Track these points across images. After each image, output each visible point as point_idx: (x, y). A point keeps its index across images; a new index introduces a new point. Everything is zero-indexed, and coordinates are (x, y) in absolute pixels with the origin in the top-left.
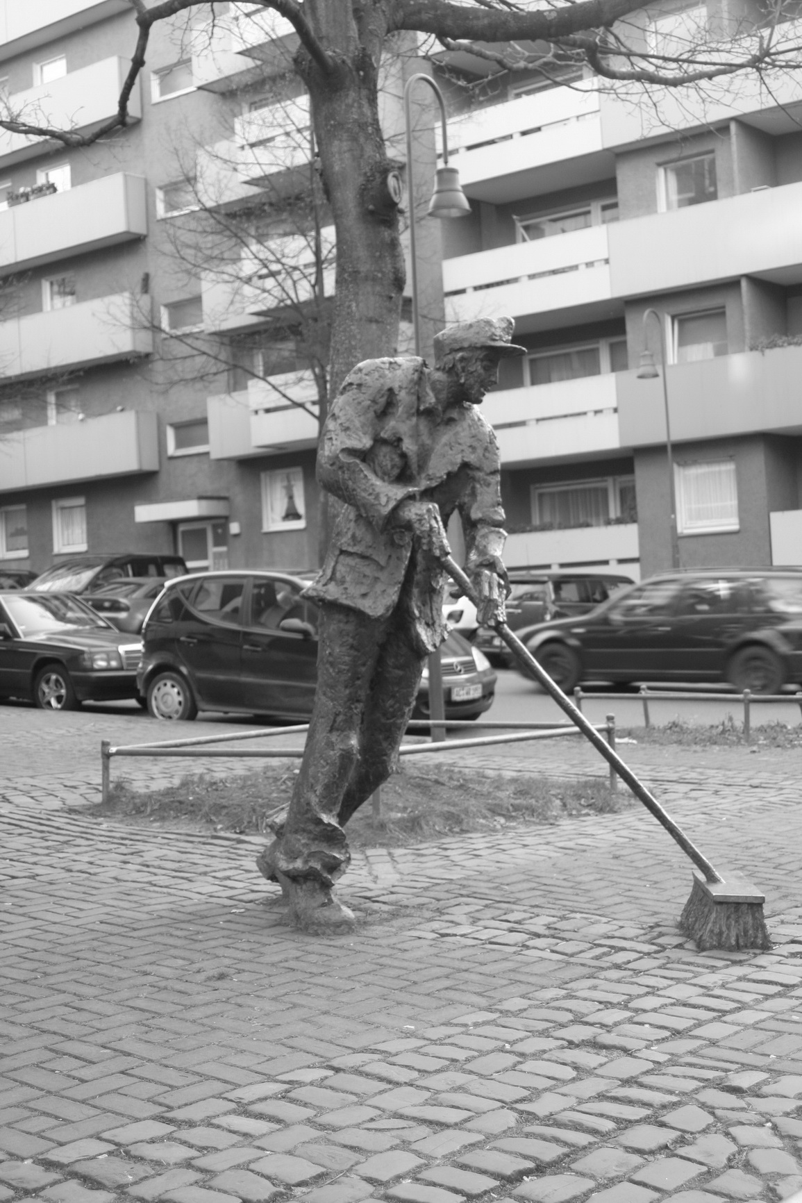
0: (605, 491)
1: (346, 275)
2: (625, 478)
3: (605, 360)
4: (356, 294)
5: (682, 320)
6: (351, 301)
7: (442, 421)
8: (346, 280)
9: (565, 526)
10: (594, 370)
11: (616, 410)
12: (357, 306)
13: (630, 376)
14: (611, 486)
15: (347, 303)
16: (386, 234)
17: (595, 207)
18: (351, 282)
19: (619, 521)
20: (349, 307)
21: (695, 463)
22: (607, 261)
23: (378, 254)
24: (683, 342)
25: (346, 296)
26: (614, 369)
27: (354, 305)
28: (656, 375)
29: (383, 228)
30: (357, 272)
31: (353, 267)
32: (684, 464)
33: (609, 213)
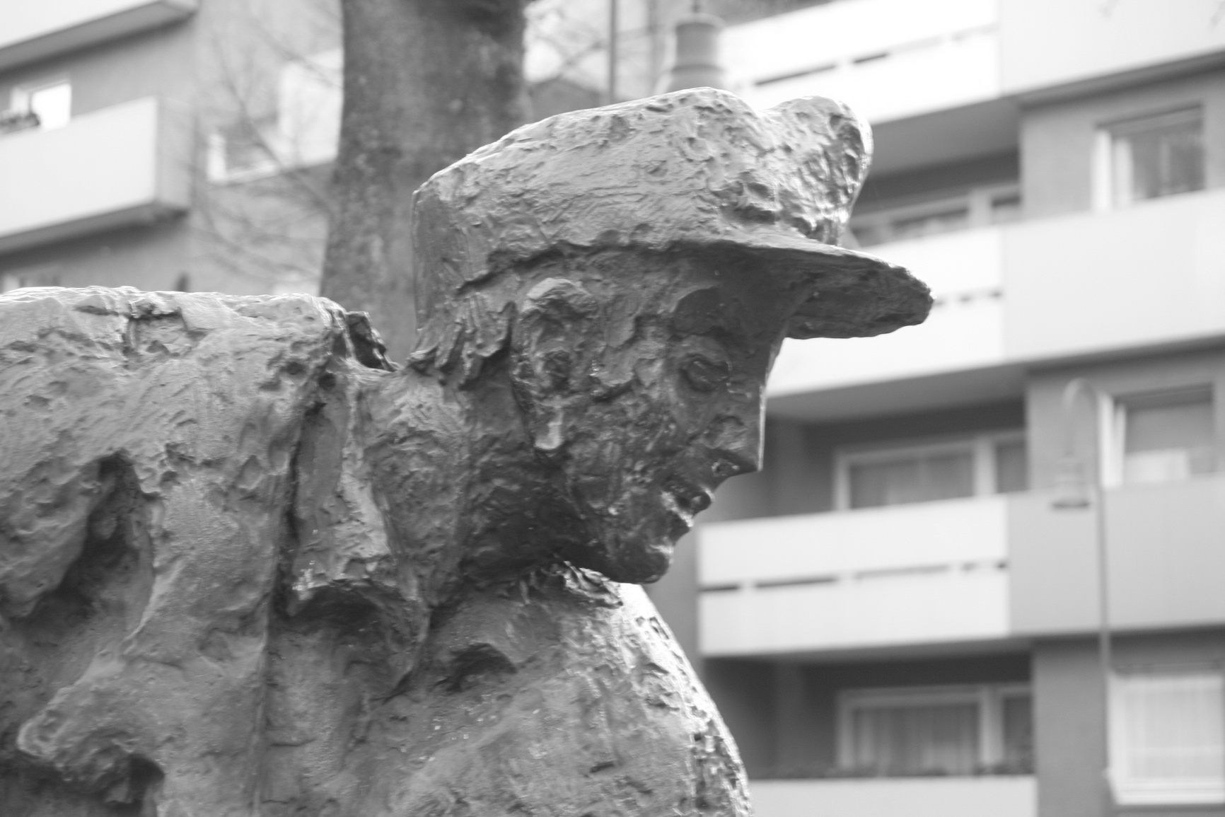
0: (973, 711)
1: (361, 160)
2: (1014, 690)
3: (984, 470)
4: (386, 214)
5: (1131, 406)
6: (368, 232)
7: (426, 667)
8: (359, 174)
9: (899, 772)
10: (962, 489)
11: (1002, 566)
12: (386, 248)
13: (1035, 504)
14: (988, 700)
15: (358, 240)
16: (485, 53)
17: (979, 200)
18: (373, 180)
19: (1002, 770)
20: (363, 249)
21: (1148, 671)
22: (996, 295)
23: (456, 105)
24: (1133, 444)
25: (358, 220)
26: (1003, 486)
27: (376, 243)
28: (1084, 505)
29: (475, 35)
30: (392, 152)
31: (382, 137)
32: (1125, 671)
33: (1004, 213)
